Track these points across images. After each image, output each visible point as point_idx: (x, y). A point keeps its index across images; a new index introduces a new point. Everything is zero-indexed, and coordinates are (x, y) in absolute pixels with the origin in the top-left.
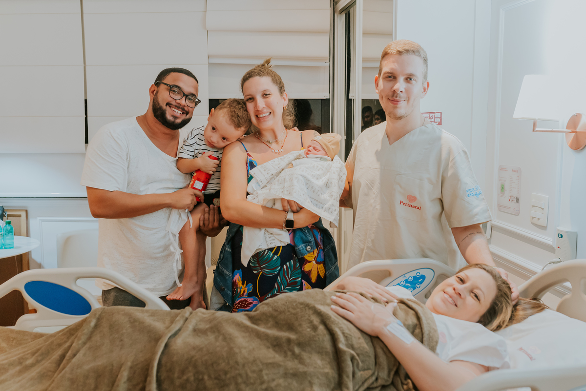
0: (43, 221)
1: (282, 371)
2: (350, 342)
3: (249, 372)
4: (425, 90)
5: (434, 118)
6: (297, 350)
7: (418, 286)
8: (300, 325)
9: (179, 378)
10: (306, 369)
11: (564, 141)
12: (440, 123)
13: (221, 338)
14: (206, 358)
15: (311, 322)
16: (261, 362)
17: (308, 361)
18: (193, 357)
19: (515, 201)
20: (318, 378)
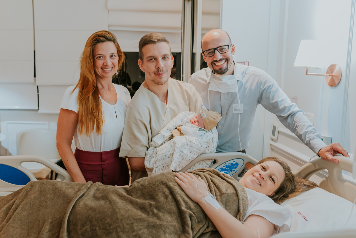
0: (8, 123)
1: (146, 224)
2: (188, 206)
3: (125, 224)
6: (155, 211)
7: (234, 170)
8: (157, 195)
9: (81, 229)
10: (161, 223)
13: (108, 202)
14: (98, 215)
15: (164, 193)
16: (133, 218)
17: (162, 218)
18: (89, 215)
20: (169, 228)
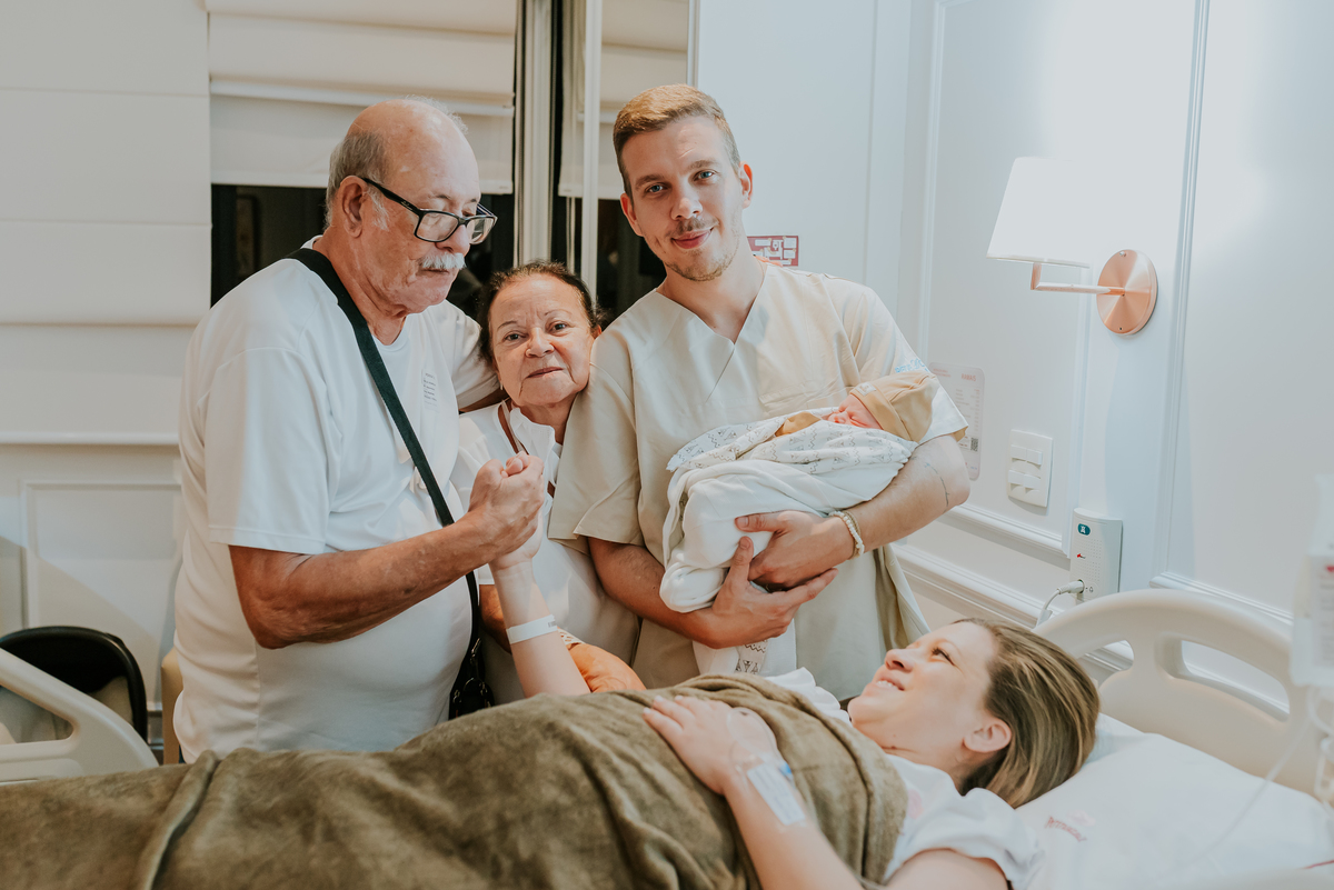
4: (746, 186)
5: (781, 249)
11: (1095, 313)
12: (795, 262)
19: (969, 445)
